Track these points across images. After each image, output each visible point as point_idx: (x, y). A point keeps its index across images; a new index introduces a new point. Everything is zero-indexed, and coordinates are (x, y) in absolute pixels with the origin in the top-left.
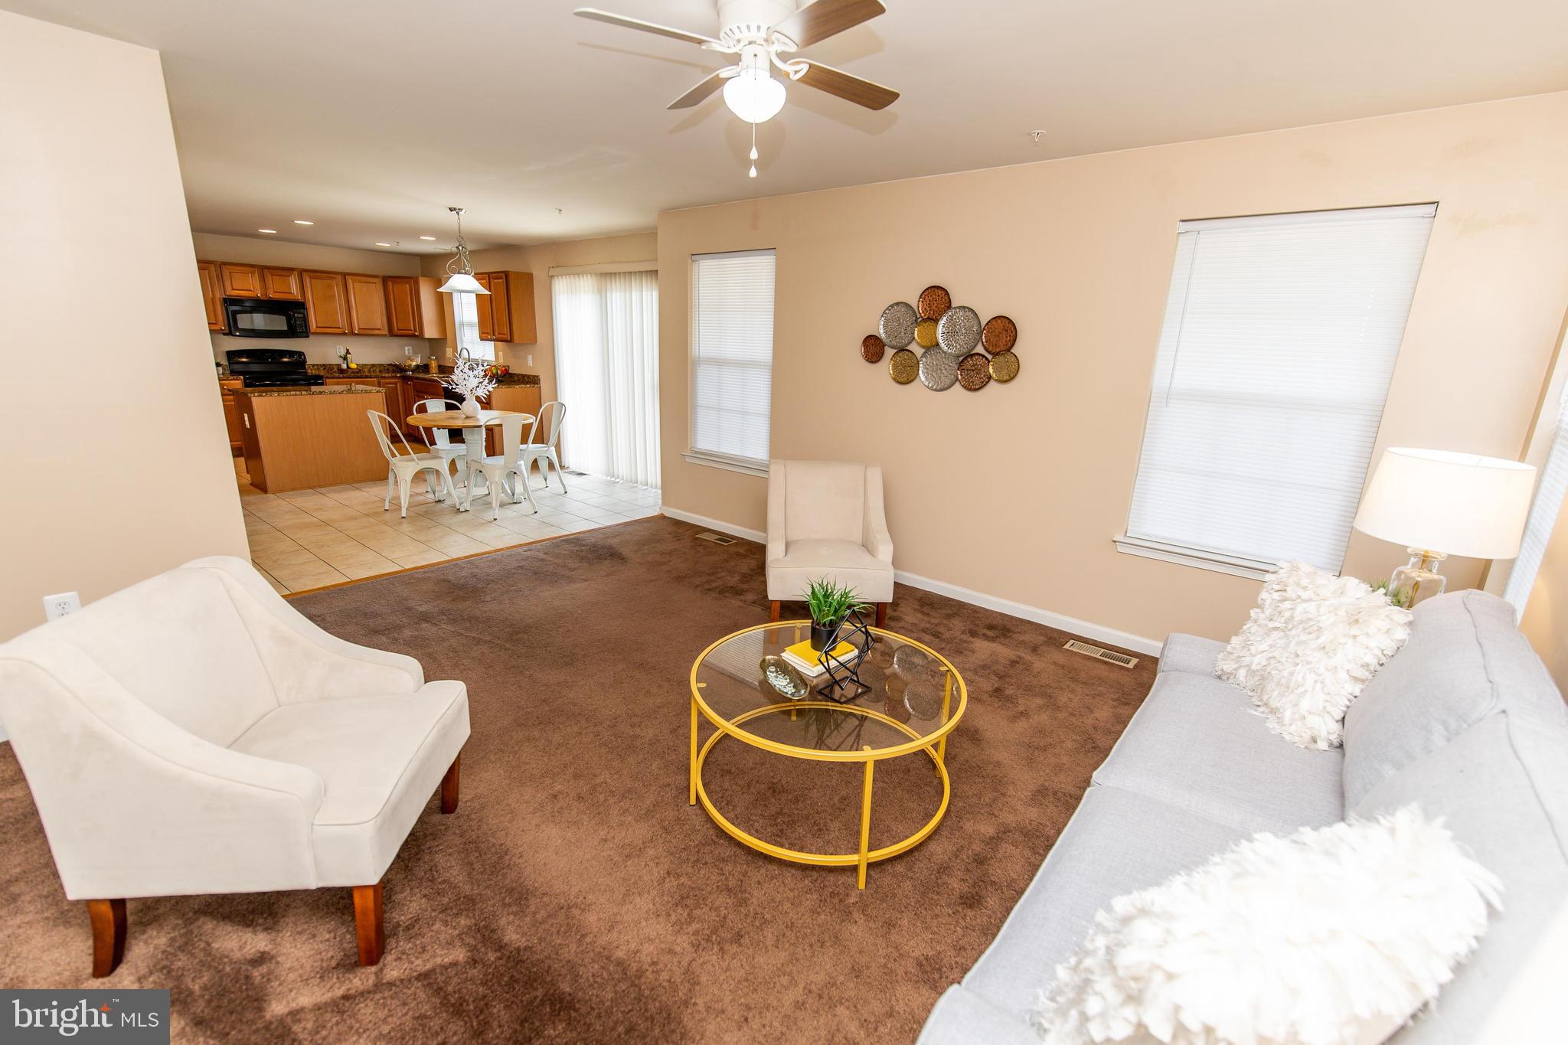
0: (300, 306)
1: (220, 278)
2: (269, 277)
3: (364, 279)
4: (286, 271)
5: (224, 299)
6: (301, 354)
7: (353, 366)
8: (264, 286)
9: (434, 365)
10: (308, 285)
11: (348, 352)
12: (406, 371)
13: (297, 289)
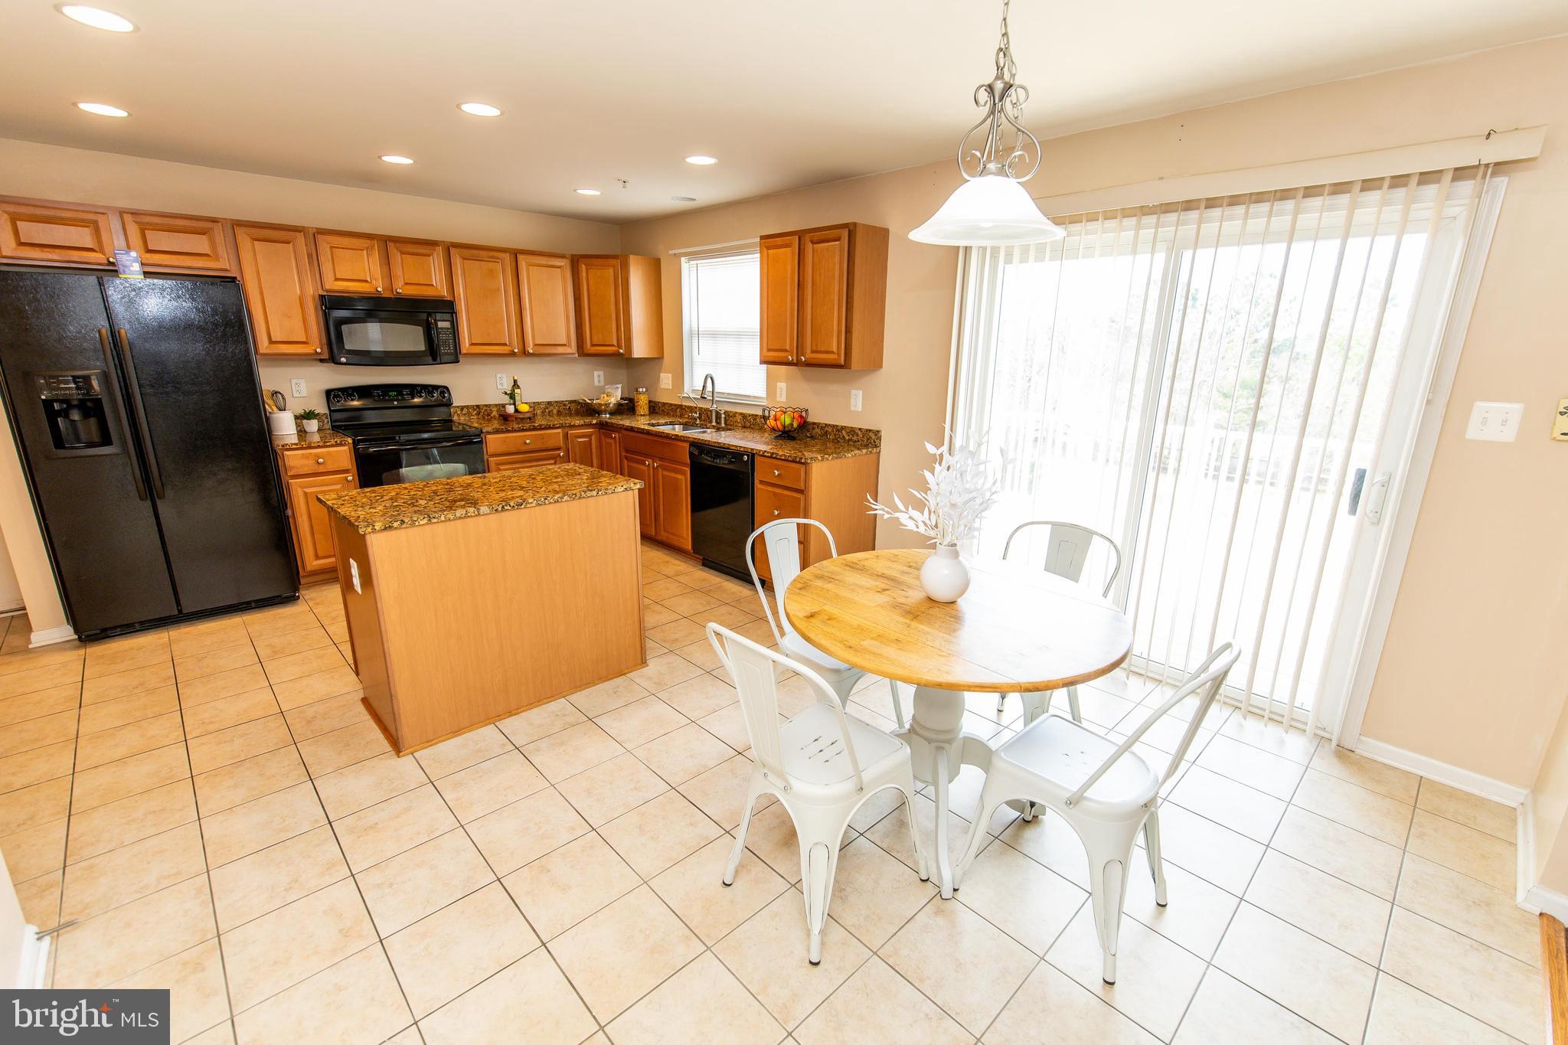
0: (447, 307)
1: (314, 258)
2: (396, 257)
3: (544, 261)
4: (422, 246)
5: (322, 297)
6: (443, 390)
7: (524, 408)
8: (389, 275)
9: (642, 402)
10: (459, 272)
11: (516, 385)
12: (599, 413)
13: (441, 279)
